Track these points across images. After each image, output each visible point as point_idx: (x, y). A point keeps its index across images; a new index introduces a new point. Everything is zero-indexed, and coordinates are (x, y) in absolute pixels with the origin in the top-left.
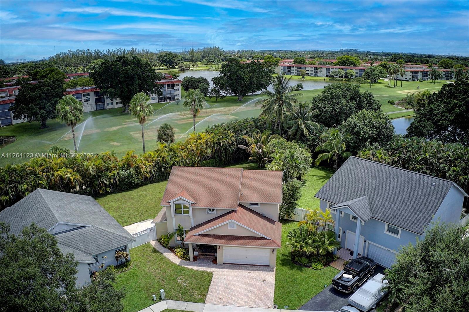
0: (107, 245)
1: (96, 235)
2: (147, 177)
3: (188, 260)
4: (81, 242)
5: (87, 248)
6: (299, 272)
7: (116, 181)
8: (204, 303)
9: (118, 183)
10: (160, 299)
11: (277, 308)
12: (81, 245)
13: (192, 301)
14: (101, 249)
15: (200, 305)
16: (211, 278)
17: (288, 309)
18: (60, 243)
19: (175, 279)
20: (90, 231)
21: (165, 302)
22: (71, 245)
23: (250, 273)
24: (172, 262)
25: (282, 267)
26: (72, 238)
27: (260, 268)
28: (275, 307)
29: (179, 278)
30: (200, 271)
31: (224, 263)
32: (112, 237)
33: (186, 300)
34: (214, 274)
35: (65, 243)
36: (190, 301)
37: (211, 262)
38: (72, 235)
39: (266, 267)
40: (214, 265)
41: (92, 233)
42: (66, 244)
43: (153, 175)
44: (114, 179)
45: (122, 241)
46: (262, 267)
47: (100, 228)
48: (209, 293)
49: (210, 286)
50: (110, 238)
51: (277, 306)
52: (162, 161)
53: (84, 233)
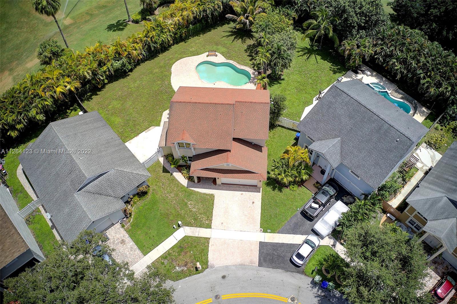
0: (130, 186)
1: (118, 178)
2: (138, 60)
3: (194, 182)
4: (109, 187)
5: (115, 193)
6: (280, 193)
7: (111, 73)
8: (211, 228)
9: (113, 74)
10: (179, 226)
11: (262, 231)
12: (110, 190)
13: (202, 227)
14: (126, 191)
15: (208, 230)
16: (214, 201)
17: (270, 232)
18: (93, 193)
19: (186, 204)
20: (112, 175)
21: (183, 228)
22: (102, 192)
23: (243, 194)
24: (181, 184)
25: (266, 187)
26: (101, 185)
27: (250, 188)
28: (261, 230)
29: (190, 203)
30: (204, 194)
31: (222, 184)
32: (132, 177)
33: (198, 226)
34: (215, 196)
35: (97, 191)
36: (200, 227)
37: (211, 182)
38: (99, 182)
39: (255, 187)
40: (214, 186)
41: (115, 177)
42: (98, 193)
43: (144, 55)
44: (109, 71)
45: (140, 179)
46: (251, 187)
47: (120, 169)
48: (213, 218)
49: (213, 210)
50: (131, 178)
51: (262, 229)
52: (150, 42)
53: (108, 178)
